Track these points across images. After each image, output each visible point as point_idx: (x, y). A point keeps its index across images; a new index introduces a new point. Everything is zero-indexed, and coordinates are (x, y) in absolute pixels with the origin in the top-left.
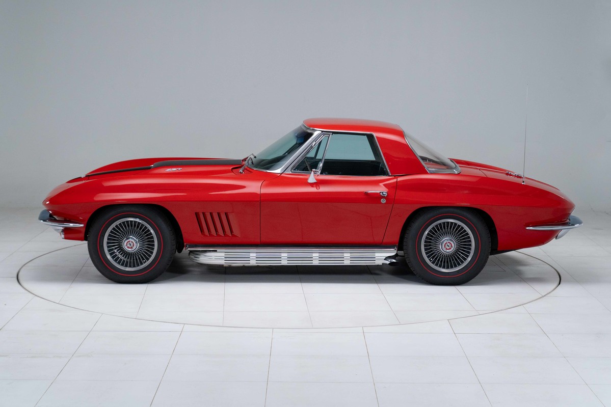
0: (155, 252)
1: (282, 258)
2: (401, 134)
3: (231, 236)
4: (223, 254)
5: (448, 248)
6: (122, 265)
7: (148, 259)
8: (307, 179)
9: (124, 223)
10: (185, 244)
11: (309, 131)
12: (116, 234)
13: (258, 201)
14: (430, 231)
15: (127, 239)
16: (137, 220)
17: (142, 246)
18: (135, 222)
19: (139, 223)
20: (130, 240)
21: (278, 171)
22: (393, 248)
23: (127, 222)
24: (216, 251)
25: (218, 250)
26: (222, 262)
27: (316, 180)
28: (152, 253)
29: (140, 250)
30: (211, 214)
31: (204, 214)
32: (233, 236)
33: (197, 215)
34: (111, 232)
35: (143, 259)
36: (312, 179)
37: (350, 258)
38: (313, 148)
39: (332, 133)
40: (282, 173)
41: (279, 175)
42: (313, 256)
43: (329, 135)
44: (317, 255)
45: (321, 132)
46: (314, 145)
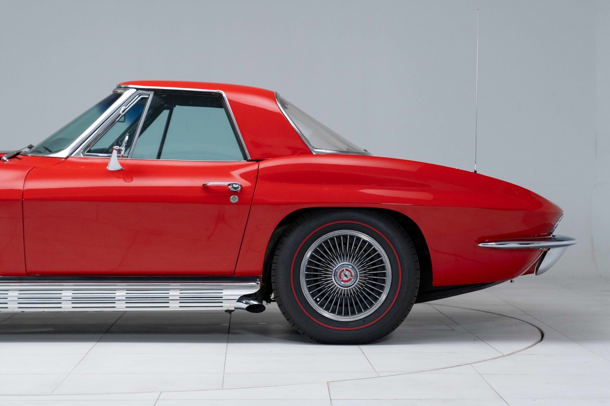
1: (63, 298)
2: (271, 96)
5: (345, 279)
8: (106, 164)
11: (117, 90)
13: (19, 200)
14: (316, 251)
21: (63, 154)
22: (254, 281)
27: (122, 164)
36: (114, 164)
37: (180, 298)
38: (120, 116)
39: (153, 92)
40: (68, 157)
41: (64, 159)
42: (116, 296)
43: (149, 95)
44: (124, 293)
45: (135, 90)
46: (123, 112)
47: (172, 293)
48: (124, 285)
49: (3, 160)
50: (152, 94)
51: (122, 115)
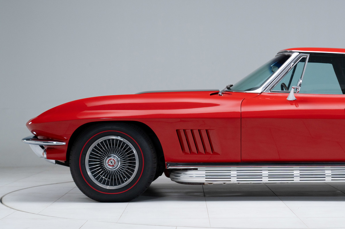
0: (136, 170)
1: (264, 175)
3: (212, 153)
4: (204, 172)
6: (104, 183)
7: (129, 178)
8: (287, 97)
9: (105, 141)
10: (166, 162)
11: (286, 54)
12: (97, 153)
13: (239, 118)
15: (108, 157)
16: (119, 138)
17: (123, 164)
18: (117, 140)
19: (121, 141)
20: (112, 158)
21: (259, 91)
23: (109, 140)
24: (197, 169)
25: (199, 168)
26: (203, 180)
27: (296, 97)
28: (133, 171)
29: (121, 168)
30: (192, 131)
31: (185, 131)
32: (214, 153)
33: (178, 131)
34: (93, 150)
35: (124, 177)
36: (291, 97)
37: (332, 175)
38: (291, 69)
39: (309, 55)
40: (262, 93)
41: (259, 94)
42: (294, 174)
43: (307, 56)
44: (298, 172)
45: (299, 53)
46: (292, 66)
47: (327, 172)
48: (298, 168)
49: (220, 94)
50: (308, 55)
51: (292, 68)
